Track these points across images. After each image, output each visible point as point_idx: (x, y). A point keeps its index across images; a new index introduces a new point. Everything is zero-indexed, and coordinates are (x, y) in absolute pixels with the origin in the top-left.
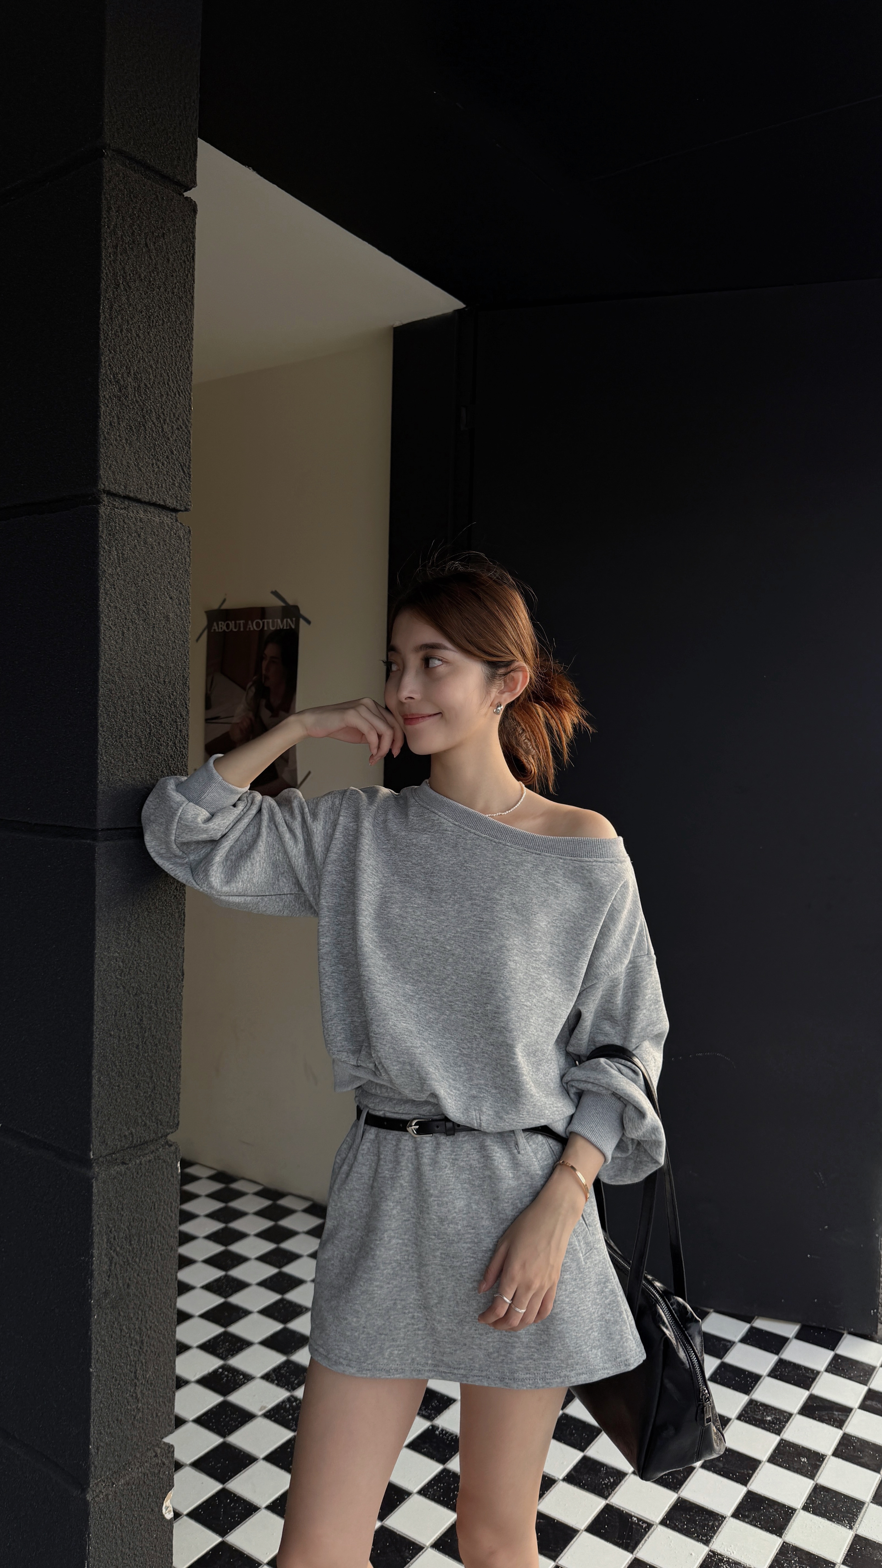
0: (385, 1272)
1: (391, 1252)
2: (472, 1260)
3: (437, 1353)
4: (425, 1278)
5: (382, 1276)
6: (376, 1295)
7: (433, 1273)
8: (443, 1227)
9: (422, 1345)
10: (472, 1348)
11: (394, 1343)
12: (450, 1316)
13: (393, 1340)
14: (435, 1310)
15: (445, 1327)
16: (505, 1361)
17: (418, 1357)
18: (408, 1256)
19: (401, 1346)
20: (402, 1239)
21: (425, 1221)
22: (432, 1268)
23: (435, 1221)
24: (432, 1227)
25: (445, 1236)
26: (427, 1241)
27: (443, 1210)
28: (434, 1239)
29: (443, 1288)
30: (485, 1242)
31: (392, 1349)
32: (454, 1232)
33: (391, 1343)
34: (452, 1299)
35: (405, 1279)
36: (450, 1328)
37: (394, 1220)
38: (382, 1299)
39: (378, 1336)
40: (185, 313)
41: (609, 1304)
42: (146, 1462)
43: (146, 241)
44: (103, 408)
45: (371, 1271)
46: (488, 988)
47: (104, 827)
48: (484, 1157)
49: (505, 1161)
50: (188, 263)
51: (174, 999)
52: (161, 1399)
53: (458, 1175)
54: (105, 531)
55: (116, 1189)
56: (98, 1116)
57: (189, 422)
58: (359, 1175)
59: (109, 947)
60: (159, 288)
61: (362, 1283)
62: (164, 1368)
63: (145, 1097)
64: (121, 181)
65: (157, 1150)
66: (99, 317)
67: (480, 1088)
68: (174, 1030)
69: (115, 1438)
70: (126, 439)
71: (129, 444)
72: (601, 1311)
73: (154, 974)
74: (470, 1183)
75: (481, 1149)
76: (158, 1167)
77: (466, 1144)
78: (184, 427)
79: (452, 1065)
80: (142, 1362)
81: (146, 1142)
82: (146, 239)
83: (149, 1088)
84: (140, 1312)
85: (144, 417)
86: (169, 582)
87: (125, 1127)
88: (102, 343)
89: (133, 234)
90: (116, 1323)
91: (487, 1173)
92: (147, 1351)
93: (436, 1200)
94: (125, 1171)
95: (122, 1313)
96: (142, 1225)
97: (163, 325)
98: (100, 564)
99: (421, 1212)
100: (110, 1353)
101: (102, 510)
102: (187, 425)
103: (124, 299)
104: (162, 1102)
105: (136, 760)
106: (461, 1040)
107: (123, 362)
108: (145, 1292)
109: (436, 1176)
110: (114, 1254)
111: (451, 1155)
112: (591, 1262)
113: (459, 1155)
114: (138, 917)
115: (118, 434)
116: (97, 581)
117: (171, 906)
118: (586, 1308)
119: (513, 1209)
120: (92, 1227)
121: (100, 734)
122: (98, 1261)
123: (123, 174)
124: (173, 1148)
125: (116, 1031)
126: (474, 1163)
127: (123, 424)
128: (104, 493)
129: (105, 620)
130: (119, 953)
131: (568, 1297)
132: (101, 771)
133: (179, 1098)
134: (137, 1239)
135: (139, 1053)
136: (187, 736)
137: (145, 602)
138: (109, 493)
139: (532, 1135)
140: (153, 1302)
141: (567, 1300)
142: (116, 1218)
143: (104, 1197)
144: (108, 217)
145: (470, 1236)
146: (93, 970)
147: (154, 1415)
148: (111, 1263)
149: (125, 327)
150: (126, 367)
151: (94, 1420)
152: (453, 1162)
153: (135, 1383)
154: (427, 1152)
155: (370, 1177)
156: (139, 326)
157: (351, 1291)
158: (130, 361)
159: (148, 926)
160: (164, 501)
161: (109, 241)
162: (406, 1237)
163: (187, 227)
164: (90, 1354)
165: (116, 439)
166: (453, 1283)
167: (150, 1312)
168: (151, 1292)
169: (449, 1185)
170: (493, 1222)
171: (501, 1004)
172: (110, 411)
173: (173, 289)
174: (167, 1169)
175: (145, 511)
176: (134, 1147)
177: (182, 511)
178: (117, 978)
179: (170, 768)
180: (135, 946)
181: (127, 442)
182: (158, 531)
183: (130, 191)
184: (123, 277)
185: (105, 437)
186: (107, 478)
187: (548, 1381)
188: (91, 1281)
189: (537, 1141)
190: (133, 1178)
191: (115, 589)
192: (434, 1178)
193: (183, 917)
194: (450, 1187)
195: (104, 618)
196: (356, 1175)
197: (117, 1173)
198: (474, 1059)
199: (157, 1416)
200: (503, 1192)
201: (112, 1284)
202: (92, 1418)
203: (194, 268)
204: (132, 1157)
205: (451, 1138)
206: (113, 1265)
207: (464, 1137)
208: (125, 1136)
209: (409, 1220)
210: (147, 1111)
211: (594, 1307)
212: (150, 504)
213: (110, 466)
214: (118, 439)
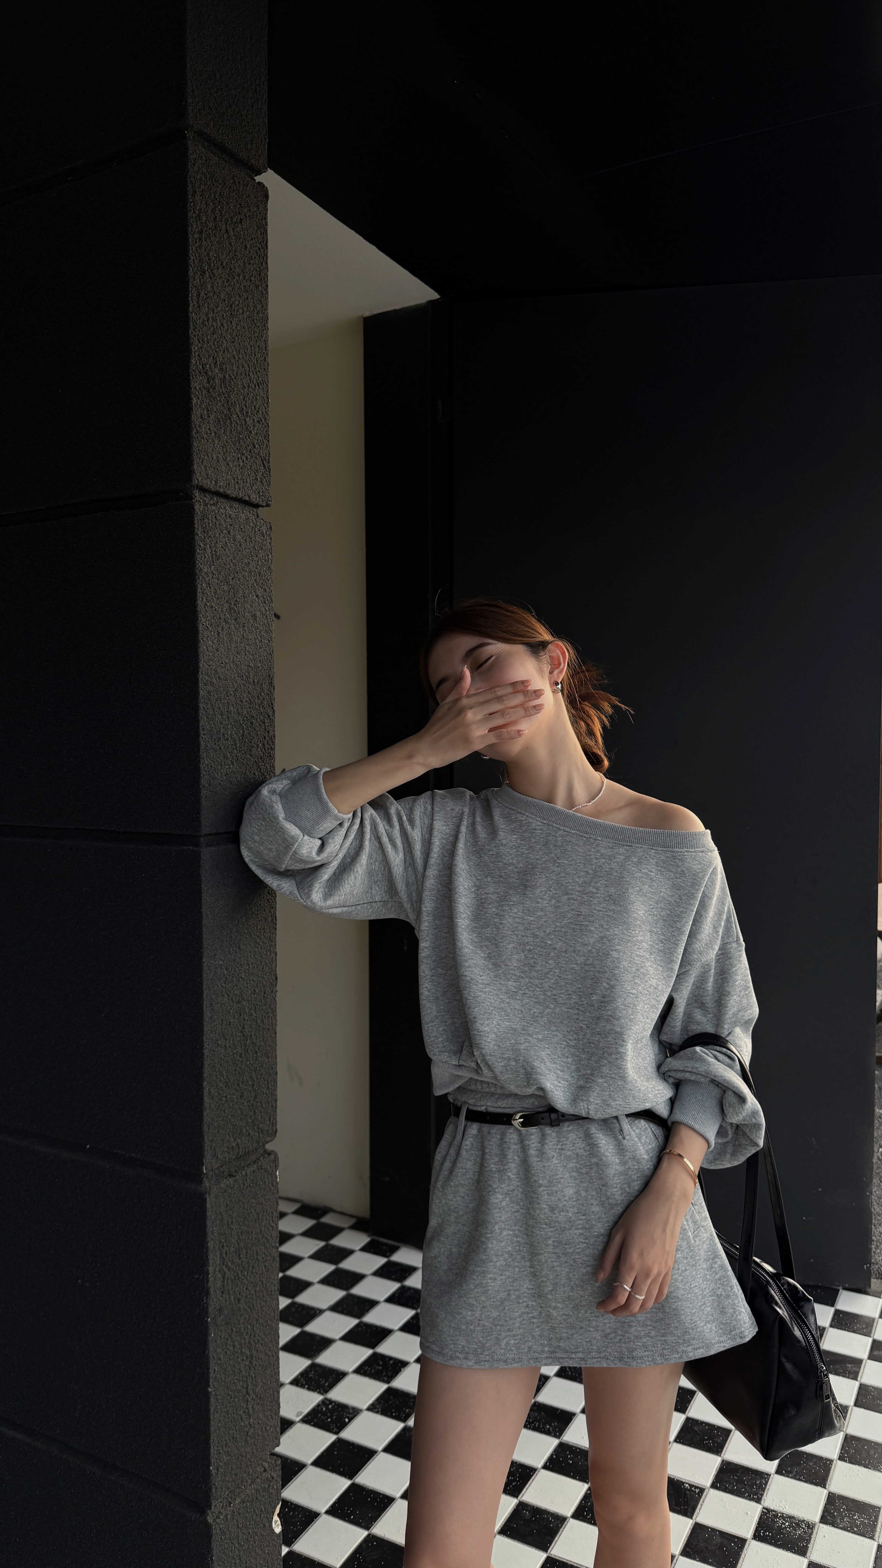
0: (498, 1263)
1: (503, 1244)
2: (584, 1245)
3: (554, 1339)
4: (537, 1267)
5: (495, 1268)
6: (490, 1288)
7: (546, 1262)
8: (555, 1216)
9: (538, 1333)
10: (589, 1330)
11: (510, 1333)
12: (565, 1301)
13: (509, 1330)
14: (550, 1297)
15: (561, 1313)
16: (623, 1341)
17: (534, 1345)
18: (519, 1246)
19: (517, 1336)
20: (513, 1230)
21: (535, 1212)
22: (545, 1257)
23: (546, 1211)
24: (542, 1216)
25: (557, 1224)
26: (539, 1230)
27: (553, 1199)
28: (546, 1228)
29: (557, 1275)
30: (596, 1227)
31: (508, 1339)
32: (565, 1219)
33: (507, 1334)
34: (567, 1285)
35: (517, 1270)
36: (566, 1312)
37: (504, 1212)
38: (495, 1291)
39: (493, 1327)
40: (261, 302)
41: (719, 1280)
42: (257, 1477)
43: (226, 227)
44: (194, 401)
45: (484, 1264)
46: (593, 979)
47: (207, 833)
48: (589, 1145)
49: (611, 1147)
50: (262, 250)
51: (270, 1005)
52: (269, 1413)
53: (565, 1164)
54: (200, 528)
55: (227, 1202)
56: (209, 1129)
57: (267, 414)
58: (464, 1171)
59: (215, 955)
60: (239, 275)
61: (475, 1277)
62: (270, 1381)
63: (249, 1106)
64: (203, 164)
65: (258, 1159)
66: (188, 305)
67: (587, 1078)
68: (270, 1036)
69: (232, 1457)
70: (215, 432)
71: (218, 438)
72: (712, 1286)
73: (253, 980)
74: (577, 1171)
75: (586, 1137)
76: (261, 1177)
77: (571, 1134)
78: (263, 420)
79: (560, 1056)
80: (252, 1377)
81: (249, 1153)
82: (226, 224)
83: (251, 1097)
84: (249, 1327)
85: (229, 409)
86: (255, 580)
87: (232, 1139)
88: (192, 333)
89: (215, 219)
90: (229, 1339)
91: (594, 1160)
92: (256, 1365)
93: (545, 1190)
94: (234, 1184)
95: (234, 1329)
96: (249, 1237)
97: (243, 314)
98: (197, 562)
99: (531, 1203)
100: (225, 1370)
101: (197, 507)
102: (266, 418)
103: (209, 286)
104: (262, 1110)
105: (233, 763)
106: (567, 1032)
107: (211, 352)
108: (253, 1305)
109: (544, 1167)
110: (226, 1270)
111: (557, 1145)
112: (700, 1240)
113: (565, 1144)
114: (238, 923)
115: (208, 427)
116: (195, 580)
117: (265, 911)
118: (697, 1284)
119: (622, 1194)
120: (207, 1244)
121: (202, 738)
122: (213, 1278)
123: (205, 156)
124: (272, 1157)
125: (222, 1040)
126: (581, 1152)
127: (212, 417)
128: (197, 488)
129: (204, 620)
130: (223, 961)
131: (681, 1275)
132: (204, 775)
133: (276, 1105)
134: (245, 1252)
135: (242, 1062)
136: (274, 736)
137: (236, 601)
138: (202, 489)
139: (634, 1121)
140: (260, 1315)
141: (680, 1278)
142: (227, 1233)
143: (216, 1213)
144: (193, 202)
145: (581, 1222)
146: (201, 980)
147: (264, 1429)
148: (224, 1279)
149: (211, 315)
150: (213, 357)
151: (213, 1440)
152: (560, 1151)
153: (247, 1399)
154: (533, 1143)
155: (475, 1172)
156: (223, 315)
157: (464, 1285)
158: (216, 351)
159: (246, 932)
160: (249, 497)
161: (195, 226)
162: (517, 1228)
163: (260, 213)
164: (208, 1373)
165: (207, 432)
166: (567, 1270)
167: (258, 1326)
168: (258, 1304)
169: (558, 1175)
170: (602, 1207)
171: (606, 993)
172: (201, 403)
173: (250, 277)
174: (268, 1178)
175: (231, 507)
176: (239, 1159)
177: (263, 507)
178: (222, 986)
179: (260, 770)
180: (236, 952)
181: (216, 435)
182: (244, 527)
183: (212, 174)
184: (208, 263)
185: (197, 430)
186: (200, 473)
187: (667, 1357)
188: (206, 1299)
189: (640, 1126)
190: (240, 1190)
191: (210, 587)
192: (543, 1169)
193: (275, 921)
194: (559, 1176)
195: (201, 618)
196: (461, 1170)
197: (227, 1186)
198: (580, 1050)
199: (266, 1429)
200: (611, 1178)
201: (226, 1300)
202: (212, 1438)
203: (267, 256)
204: (238, 1169)
205: (556, 1129)
206: (226, 1280)
207: (569, 1126)
208: (233, 1147)
209: (519, 1211)
210: (250, 1121)
211: (705, 1283)
212: (237, 500)
213: (203, 461)
214: (209, 432)
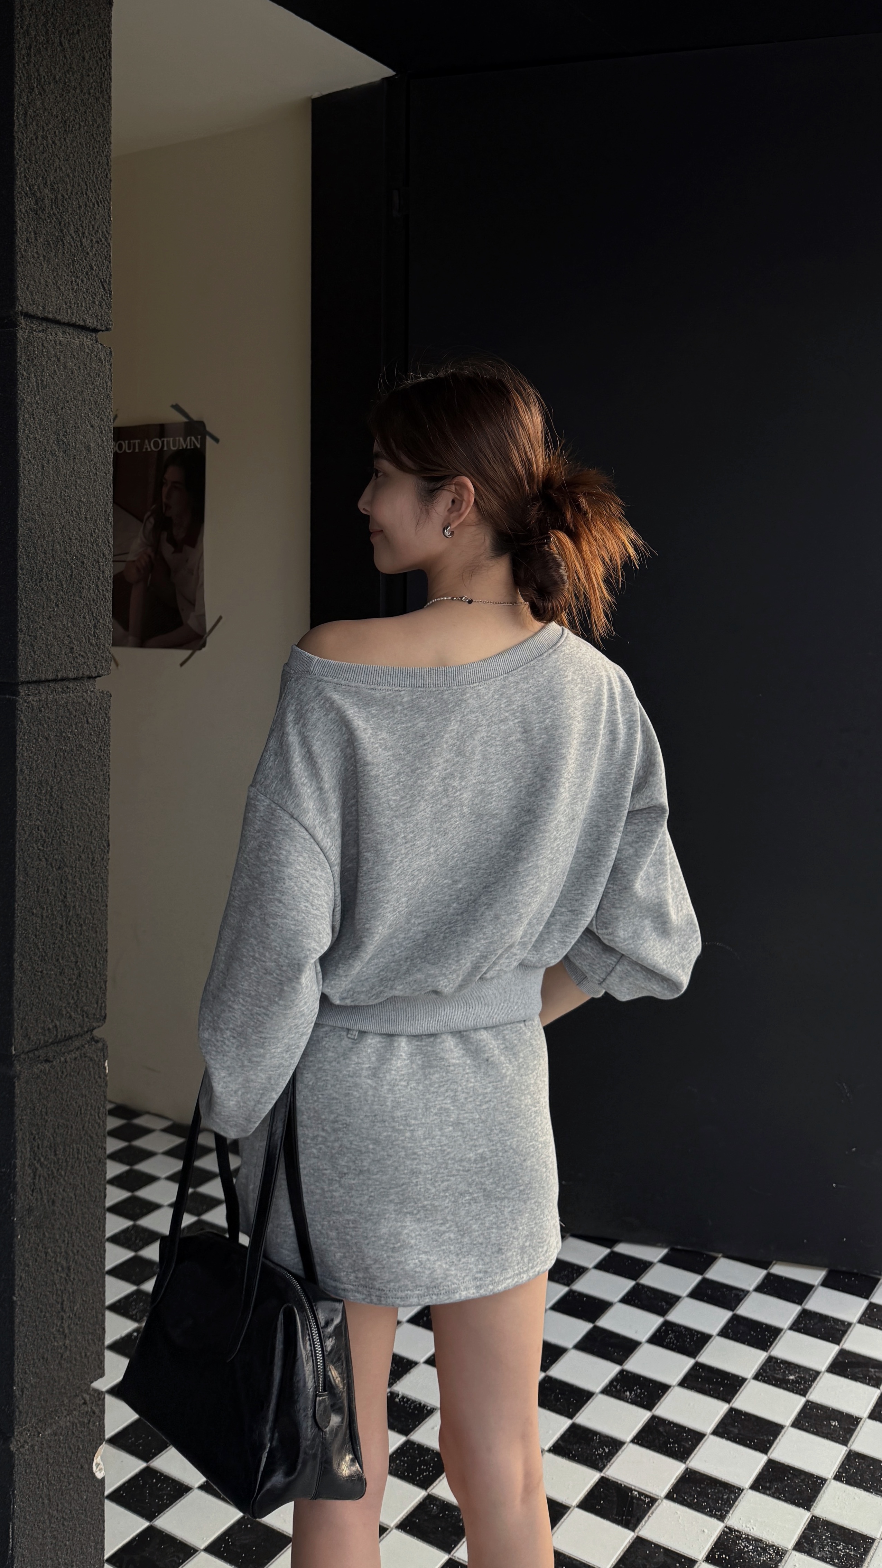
40: (102, 115)
42: (75, 1409)
43: (60, 40)
44: (19, 223)
47: (25, 678)
50: (104, 60)
51: (99, 875)
54: (24, 357)
55: (40, 1089)
57: (108, 233)
59: (31, 814)
60: (75, 89)
63: (70, 985)
65: (83, 1046)
66: (13, 125)
68: (99, 909)
69: (41, 1381)
70: (44, 256)
71: (47, 261)
73: (78, 845)
76: (85, 1066)
78: (103, 239)
80: (69, 1292)
81: (71, 1038)
82: (60, 37)
83: (74, 975)
84: (66, 1234)
85: (62, 231)
86: (90, 409)
87: (49, 1020)
88: (17, 153)
89: (47, 32)
90: (41, 1245)
92: (74, 1279)
94: (49, 1070)
95: (47, 1234)
96: (68, 1132)
97: (79, 129)
98: (19, 391)
100: (35, 1279)
101: (20, 333)
102: (106, 238)
103: (38, 103)
104: (88, 991)
107: (40, 172)
108: (72, 1212)
110: (37, 1165)
114: (61, 780)
115: (35, 251)
116: (16, 410)
117: (95, 769)
120: (15, 1131)
121: (20, 577)
122: (21, 1171)
124: (100, 1045)
127: (40, 240)
128: (22, 315)
129: (25, 453)
130: (41, 821)
132: (22, 618)
133: (106, 988)
134: (62, 1150)
135: (62, 935)
137: (66, 432)
138: (27, 315)
142: (40, 1123)
143: (26, 1099)
144: (21, 17)
147: (83, 1355)
148: (35, 1175)
149: (40, 133)
150: (43, 177)
151: (18, 1354)
153: (62, 1316)
156: (55, 132)
158: (46, 171)
160: (84, 321)
161: (22, 42)
163: (103, 21)
164: (13, 1276)
165: (33, 255)
167: (77, 1234)
168: (78, 1210)
172: (27, 226)
173: (89, 89)
174: (94, 1069)
175: (64, 333)
176: (57, 1043)
177: (101, 331)
180: (58, 813)
181: (44, 259)
182: (78, 354)
184: (37, 79)
185: (22, 254)
186: (25, 298)
190: (57, 1078)
191: (34, 418)
195: (23, 451)
197: (41, 1072)
199: (86, 1355)
201: (36, 1199)
202: (16, 1351)
203: (110, 65)
204: (56, 1054)
206: (37, 1178)
208: (49, 1029)
210: (72, 1002)
212: (69, 325)
213: (28, 286)
214: (36, 256)
